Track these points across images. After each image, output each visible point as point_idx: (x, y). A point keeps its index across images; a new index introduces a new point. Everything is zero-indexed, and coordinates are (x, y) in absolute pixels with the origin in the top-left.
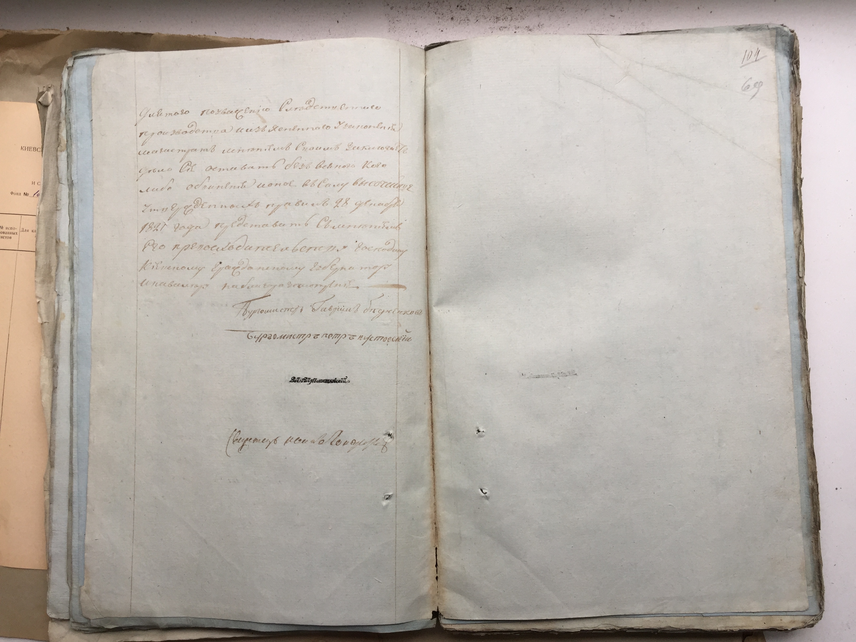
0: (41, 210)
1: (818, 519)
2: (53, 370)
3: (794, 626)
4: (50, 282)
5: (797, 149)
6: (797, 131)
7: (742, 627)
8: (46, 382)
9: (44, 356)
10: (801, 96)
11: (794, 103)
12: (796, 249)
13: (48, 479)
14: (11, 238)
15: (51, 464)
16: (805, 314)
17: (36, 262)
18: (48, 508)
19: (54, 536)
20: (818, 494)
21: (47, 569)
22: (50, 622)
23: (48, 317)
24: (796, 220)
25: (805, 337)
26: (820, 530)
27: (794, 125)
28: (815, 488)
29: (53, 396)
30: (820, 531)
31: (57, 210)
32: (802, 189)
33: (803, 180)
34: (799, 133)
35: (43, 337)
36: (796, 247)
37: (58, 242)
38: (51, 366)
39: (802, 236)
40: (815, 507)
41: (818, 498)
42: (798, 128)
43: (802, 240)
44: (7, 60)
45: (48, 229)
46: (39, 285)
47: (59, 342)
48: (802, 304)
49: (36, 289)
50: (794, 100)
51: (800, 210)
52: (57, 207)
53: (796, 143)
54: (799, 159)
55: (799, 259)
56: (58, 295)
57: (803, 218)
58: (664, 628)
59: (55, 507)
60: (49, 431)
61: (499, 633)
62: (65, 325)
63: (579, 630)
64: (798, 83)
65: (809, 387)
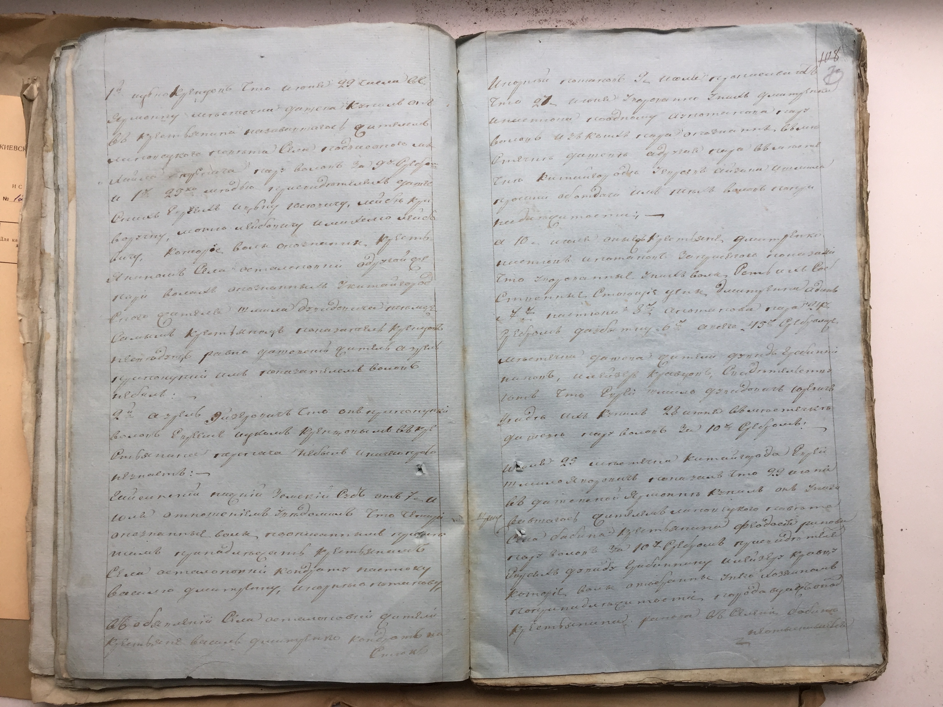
0: (24, 217)
1: (882, 562)
2: (36, 397)
3: (855, 679)
4: (34, 298)
5: (863, 159)
6: (864, 139)
7: (799, 680)
8: (29, 410)
9: (27, 380)
10: (867, 102)
11: (861, 110)
12: (861, 269)
13: (30, 519)
15: (34, 502)
16: (870, 341)
17: (19, 275)
18: (30, 551)
19: (36, 583)
20: (883, 535)
21: (29, 619)
22: (33, 678)
23: (31, 337)
24: (862, 237)
25: (870, 364)
26: (884, 574)
27: (861, 134)
28: (880, 528)
29: (35, 425)
30: (884, 576)
31: (42, 217)
32: (868, 203)
33: (869, 194)
34: (866, 143)
35: (25, 359)
36: (861, 266)
37: (42, 253)
38: (33, 392)
39: (867, 254)
40: (879, 549)
41: (882, 540)
42: (865, 137)
43: (868, 259)
45: (31, 239)
46: (21, 301)
47: (43, 365)
48: (868, 329)
49: (17, 305)
50: (861, 105)
51: (866, 227)
52: (41, 214)
53: (863, 152)
54: (865, 171)
55: (864, 280)
56: (42, 312)
57: (869, 235)
58: (715, 682)
59: (38, 549)
60: (31, 465)
61: (535, 688)
62: (50, 346)
63: (623, 685)
64: (865, 87)
65: (874, 420)
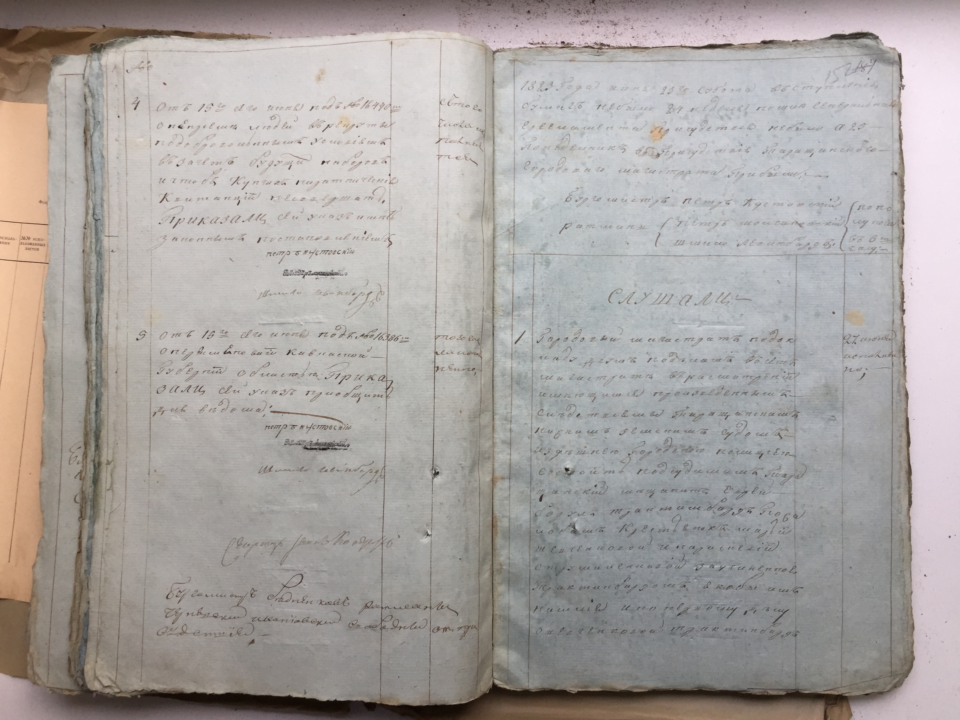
14: (38, 249)
44: (40, 60)
